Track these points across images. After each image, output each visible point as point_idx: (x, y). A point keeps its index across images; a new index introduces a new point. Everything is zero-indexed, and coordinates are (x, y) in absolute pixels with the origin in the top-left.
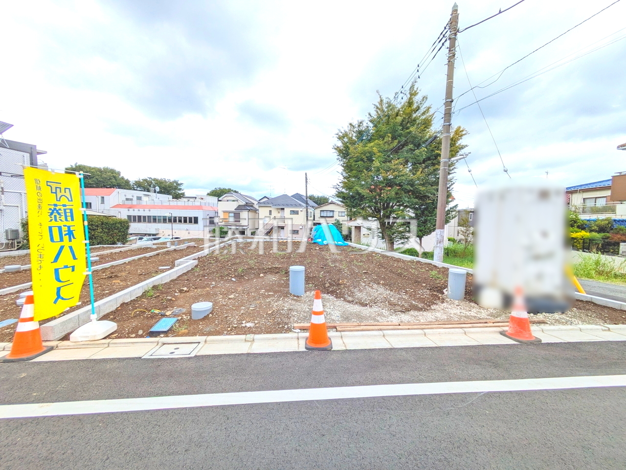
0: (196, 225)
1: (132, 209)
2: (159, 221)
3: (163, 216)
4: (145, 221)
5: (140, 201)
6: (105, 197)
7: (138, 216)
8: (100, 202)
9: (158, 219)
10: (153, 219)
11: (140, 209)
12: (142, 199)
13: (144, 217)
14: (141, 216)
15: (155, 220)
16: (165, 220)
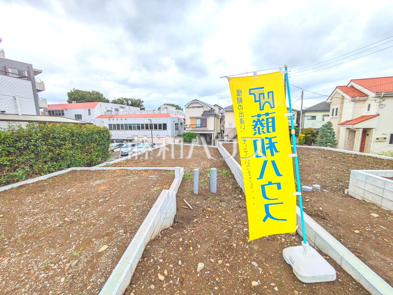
0: (165, 131)
1: (112, 119)
2: (134, 129)
3: (137, 124)
4: (122, 128)
5: (118, 112)
6: (91, 109)
7: (117, 124)
8: (88, 114)
9: (133, 127)
10: (129, 127)
11: (118, 119)
12: (119, 110)
13: (122, 125)
14: (119, 124)
15: (130, 127)
16: (139, 127)
